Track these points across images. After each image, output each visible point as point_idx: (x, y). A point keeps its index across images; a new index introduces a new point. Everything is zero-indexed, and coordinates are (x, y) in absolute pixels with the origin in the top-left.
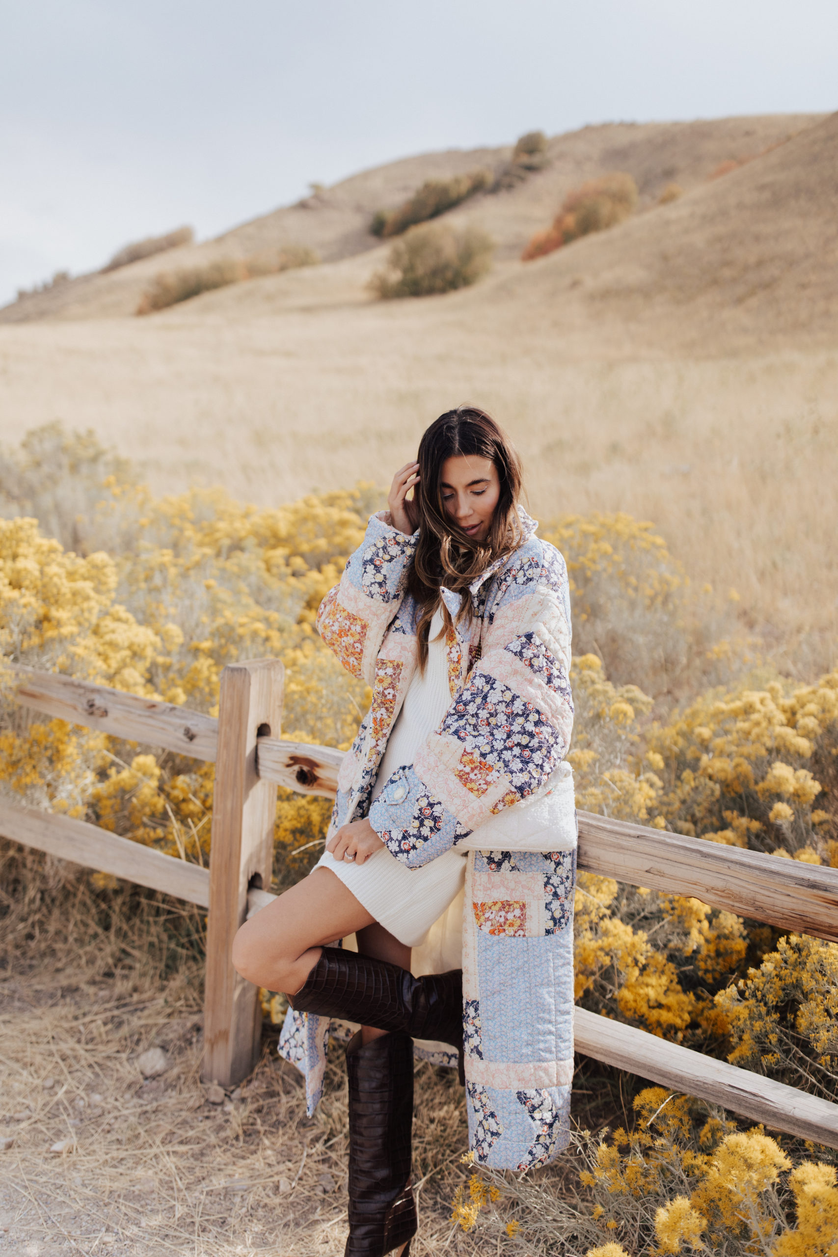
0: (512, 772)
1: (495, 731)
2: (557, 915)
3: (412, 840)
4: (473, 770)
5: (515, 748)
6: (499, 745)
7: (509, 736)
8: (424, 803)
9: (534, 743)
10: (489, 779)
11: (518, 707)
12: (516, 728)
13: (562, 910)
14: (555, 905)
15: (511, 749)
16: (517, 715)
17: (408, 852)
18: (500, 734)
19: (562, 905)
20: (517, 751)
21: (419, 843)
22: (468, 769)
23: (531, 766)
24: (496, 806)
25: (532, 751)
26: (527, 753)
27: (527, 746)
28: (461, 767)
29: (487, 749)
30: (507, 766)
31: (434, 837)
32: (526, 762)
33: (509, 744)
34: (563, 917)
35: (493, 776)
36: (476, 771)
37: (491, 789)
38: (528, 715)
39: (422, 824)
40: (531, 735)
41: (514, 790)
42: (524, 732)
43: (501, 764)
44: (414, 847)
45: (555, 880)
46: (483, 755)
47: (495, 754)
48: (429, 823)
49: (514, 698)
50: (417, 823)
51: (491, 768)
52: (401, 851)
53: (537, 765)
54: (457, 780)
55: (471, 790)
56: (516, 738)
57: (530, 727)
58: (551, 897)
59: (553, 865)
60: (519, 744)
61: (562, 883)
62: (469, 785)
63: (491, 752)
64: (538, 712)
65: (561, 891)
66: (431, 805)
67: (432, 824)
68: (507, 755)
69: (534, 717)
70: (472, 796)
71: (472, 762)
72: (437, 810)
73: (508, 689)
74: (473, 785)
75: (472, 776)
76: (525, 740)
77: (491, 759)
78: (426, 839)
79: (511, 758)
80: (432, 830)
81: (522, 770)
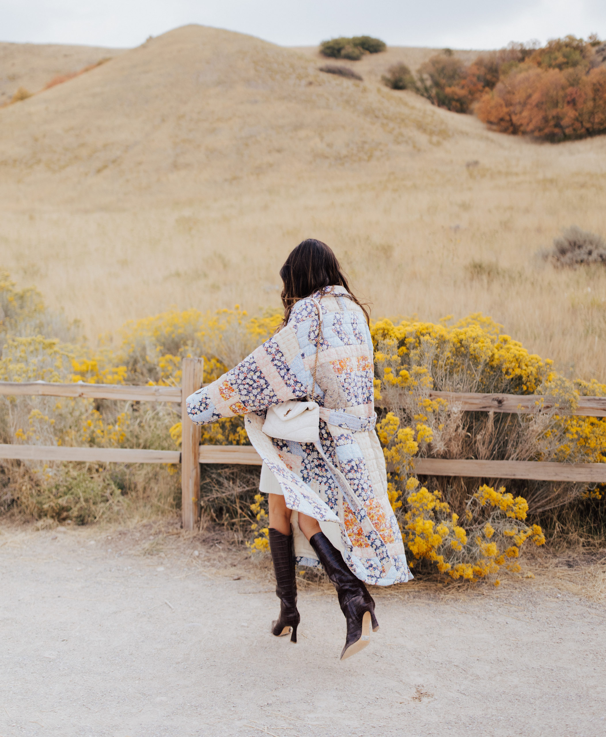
0: (241, 395)
1: (240, 374)
2: (306, 476)
3: (196, 410)
4: (226, 388)
5: (246, 385)
6: (239, 382)
7: (245, 379)
8: (204, 397)
9: (255, 385)
10: (231, 395)
11: (253, 367)
12: (249, 376)
13: (308, 475)
14: (305, 472)
15: (244, 385)
16: (252, 370)
17: (194, 414)
18: (242, 377)
19: (308, 473)
20: (247, 386)
21: (198, 412)
22: (224, 388)
23: (251, 395)
24: (232, 406)
25: (253, 388)
26: (251, 388)
27: (251, 385)
28: (222, 386)
29: (234, 382)
30: (240, 392)
31: (204, 412)
32: (249, 392)
33: (244, 382)
34: (308, 478)
35: (233, 394)
36: (227, 390)
37: (231, 399)
38: (256, 372)
39: (201, 405)
40: (255, 382)
41: (240, 401)
42: (252, 379)
43: (238, 390)
44: (196, 413)
45: (306, 461)
46: (232, 384)
47: (237, 385)
48: (203, 405)
49: (254, 362)
50: (199, 404)
51: (233, 390)
52: (191, 413)
53: (254, 395)
54: (219, 391)
55: (223, 397)
56: (248, 381)
57: (255, 378)
58: (304, 468)
59: (306, 455)
60: (248, 384)
61: (309, 463)
62: (222, 395)
63: (235, 384)
64: (261, 372)
65: (308, 466)
66: (206, 398)
67: (205, 406)
68: (241, 387)
69: (258, 374)
70: (223, 399)
71: (227, 385)
72: (208, 401)
73: (253, 358)
74: (224, 395)
75: (224, 391)
76: (251, 382)
77: (235, 387)
78: (201, 411)
79: (242, 389)
80: (204, 408)
81: (246, 395)
